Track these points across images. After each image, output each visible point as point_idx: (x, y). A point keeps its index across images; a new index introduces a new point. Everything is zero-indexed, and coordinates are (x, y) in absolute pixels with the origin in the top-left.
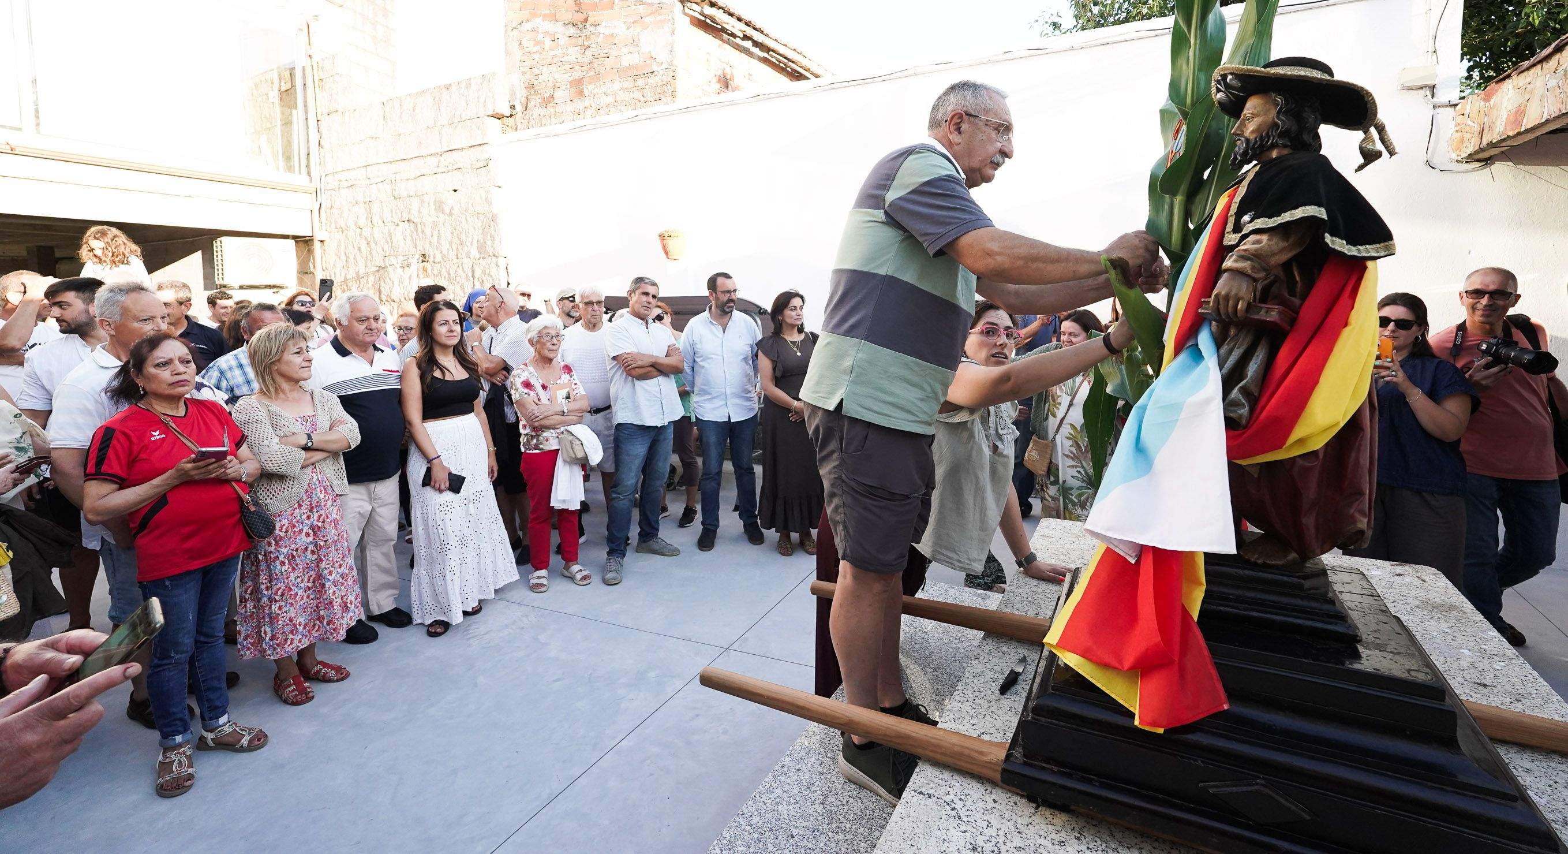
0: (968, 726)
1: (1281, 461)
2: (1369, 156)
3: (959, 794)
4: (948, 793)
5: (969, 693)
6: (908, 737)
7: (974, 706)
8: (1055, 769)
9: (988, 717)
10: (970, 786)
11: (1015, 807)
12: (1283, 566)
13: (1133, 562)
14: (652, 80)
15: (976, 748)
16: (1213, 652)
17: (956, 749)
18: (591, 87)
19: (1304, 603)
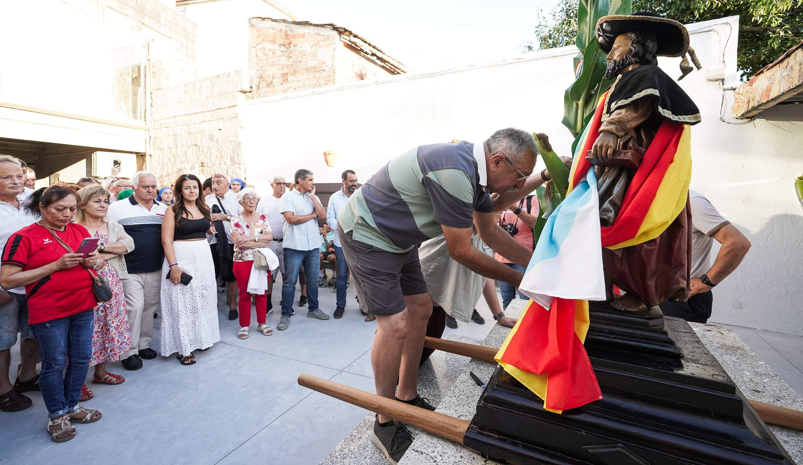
0: (453, 411)
1: (634, 246)
2: (686, 71)
3: (440, 452)
4: (434, 452)
5: (457, 392)
6: (413, 416)
7: (458, 400)
8: (496, 436)
9: (466, 406)
10: (448, 447)
11: (473, 461)
12: (637, 312)
13: (548, 310)
14: (323, 74)
15: (452, 424)
16: (592, 363)
17: (441, 424)
18: (292, 77)
19: (649, 334)
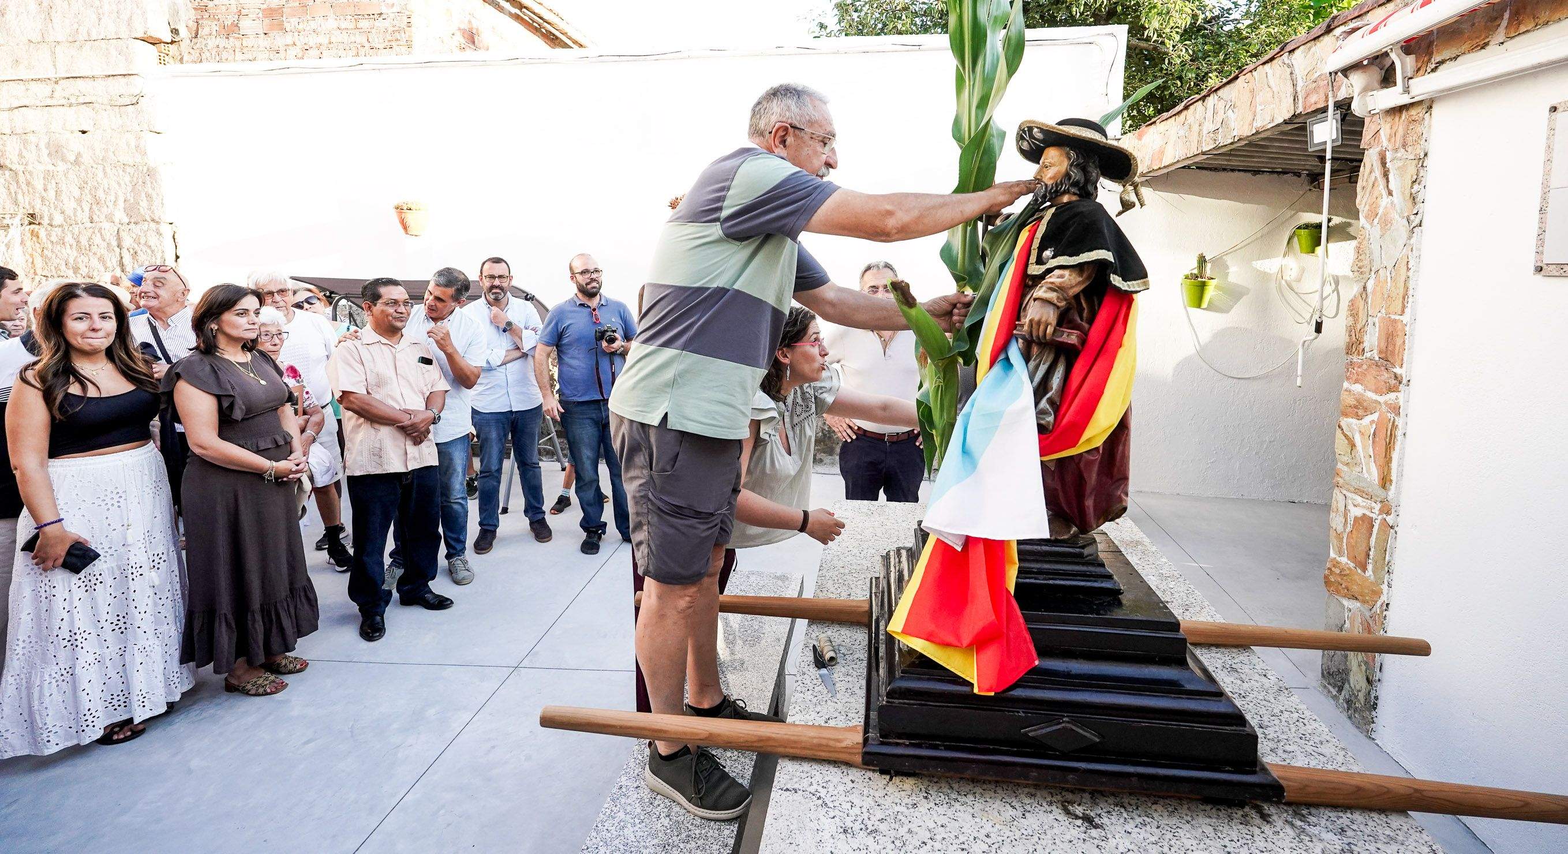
0: (814, 715)
1: (1075, 456)
2: (1126, 206)
3: (820, 782)
4: (811, 784)
5: (808, 681)
6: (769, 739)
7: (815, 694)
8: (907, 742)
9: (829, 701)
10: (829, 772)
11: (871, 782)
12: (1069, 539)
13: (959, 549)
14: (380, 23)
15: (832, 737)
16: (1027, 619)
17: (815, 741)
18: (294, 20)
19: (1084, 568)
